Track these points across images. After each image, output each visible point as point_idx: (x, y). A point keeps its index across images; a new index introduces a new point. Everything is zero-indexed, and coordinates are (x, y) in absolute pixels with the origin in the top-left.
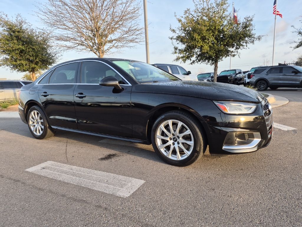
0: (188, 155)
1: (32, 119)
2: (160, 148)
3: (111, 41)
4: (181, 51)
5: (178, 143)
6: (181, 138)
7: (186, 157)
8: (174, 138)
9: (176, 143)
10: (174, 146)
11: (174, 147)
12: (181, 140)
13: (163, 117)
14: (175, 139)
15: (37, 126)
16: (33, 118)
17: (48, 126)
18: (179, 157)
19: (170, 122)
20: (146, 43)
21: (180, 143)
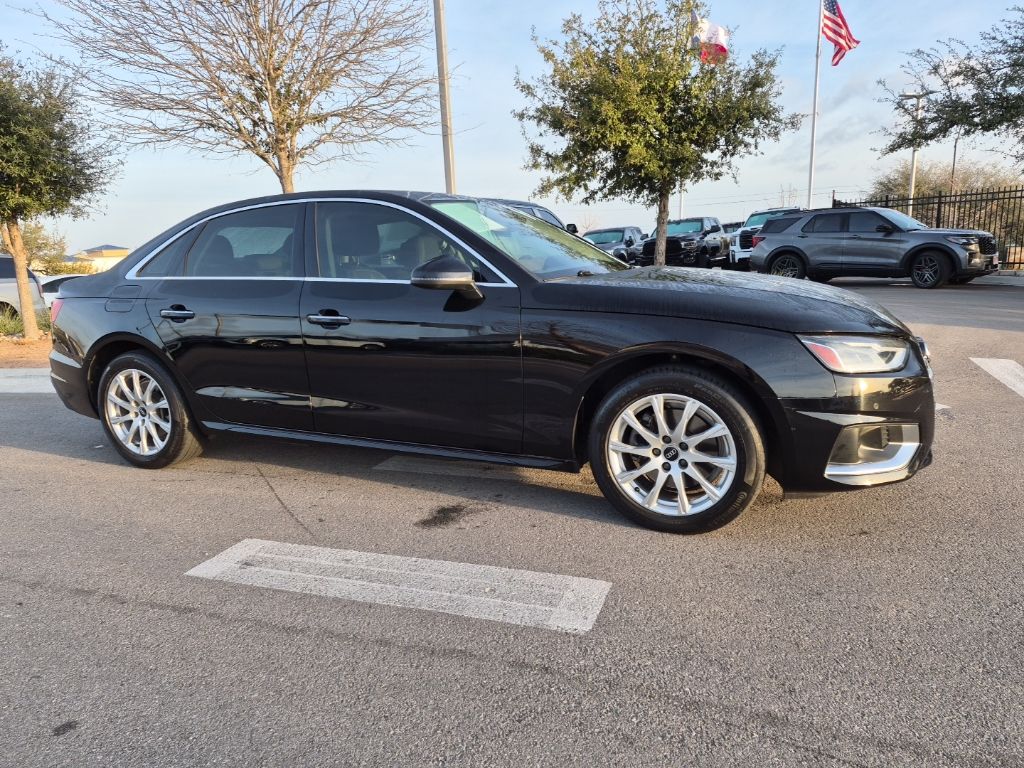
0: (717, 499)
1: (120, 401)
2: (619, 480)
3: (320, 119)
4: (553, 161)
5: (683, 464)
6: (691, 450)
7: (709, 504)
8: (667, 451)
9: (675, 464)
10: (669, 473)
11: (670, 476)
12: (693, 455)
13: (634, 384)
14: (672, 453)
15: (140, 423)
16: (122, 396)
17: (187, 421)
18: (686, 507)
19: (657, 402)
20: (445, 126)
21: (690, 464)
